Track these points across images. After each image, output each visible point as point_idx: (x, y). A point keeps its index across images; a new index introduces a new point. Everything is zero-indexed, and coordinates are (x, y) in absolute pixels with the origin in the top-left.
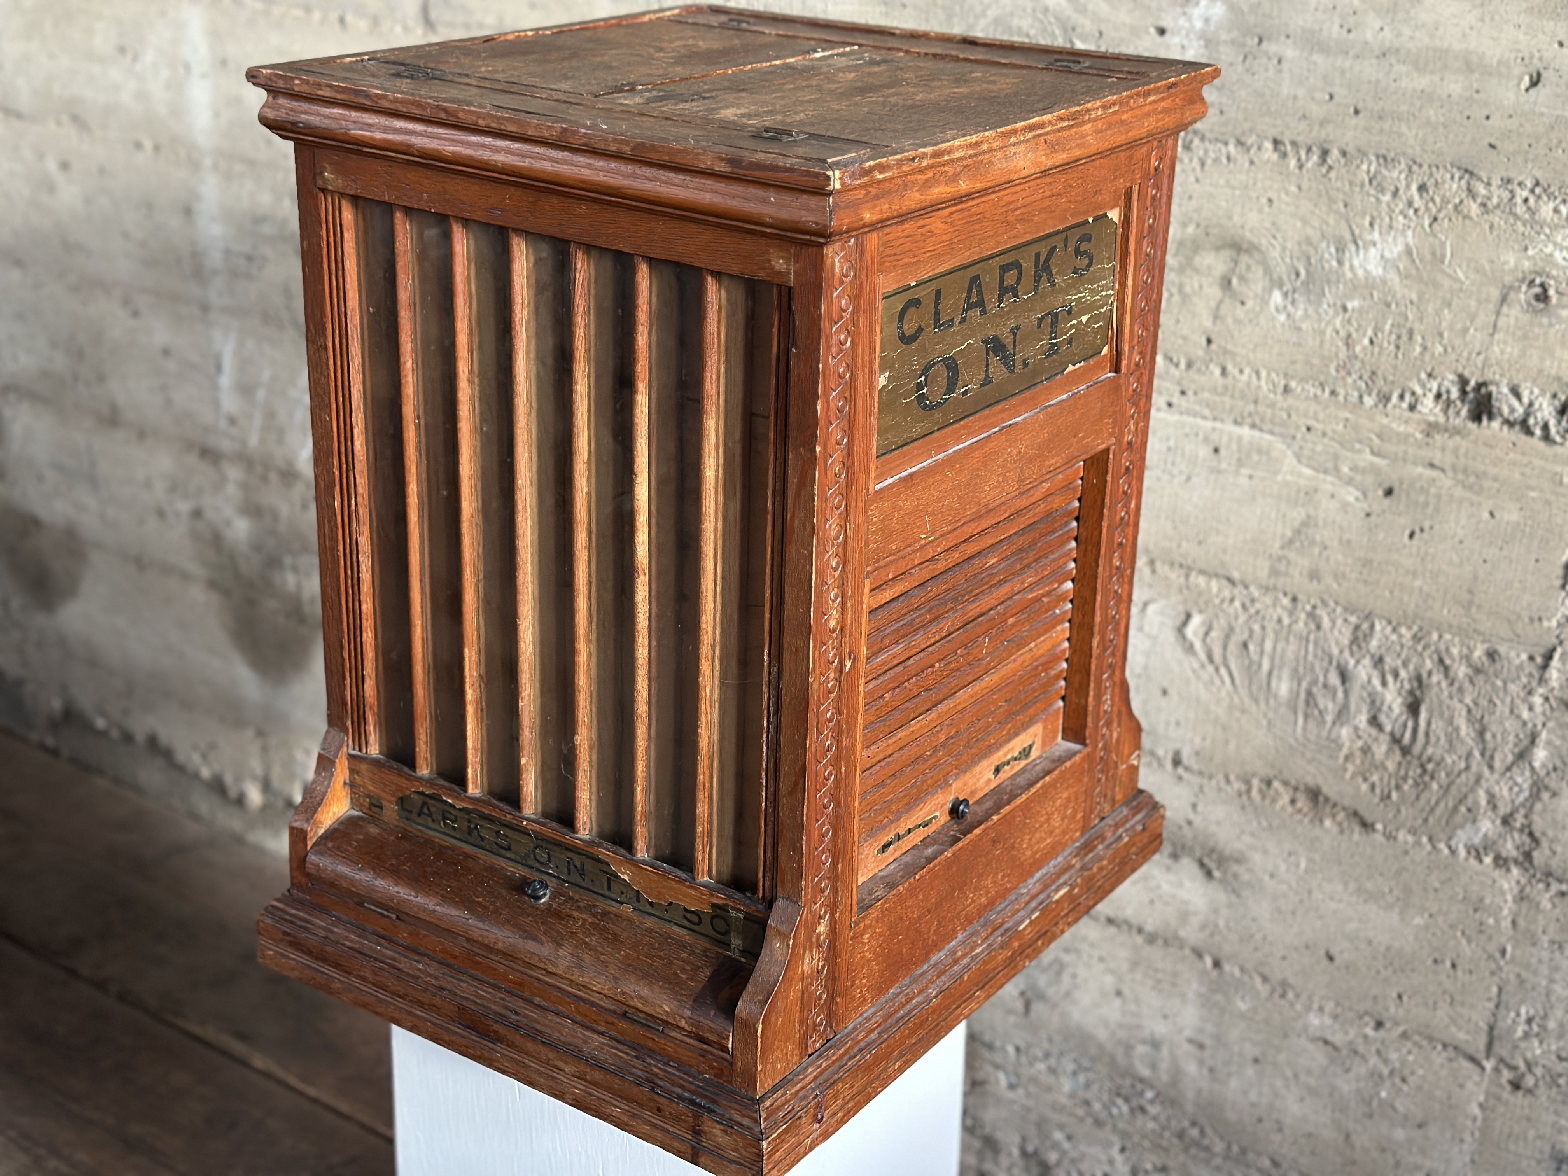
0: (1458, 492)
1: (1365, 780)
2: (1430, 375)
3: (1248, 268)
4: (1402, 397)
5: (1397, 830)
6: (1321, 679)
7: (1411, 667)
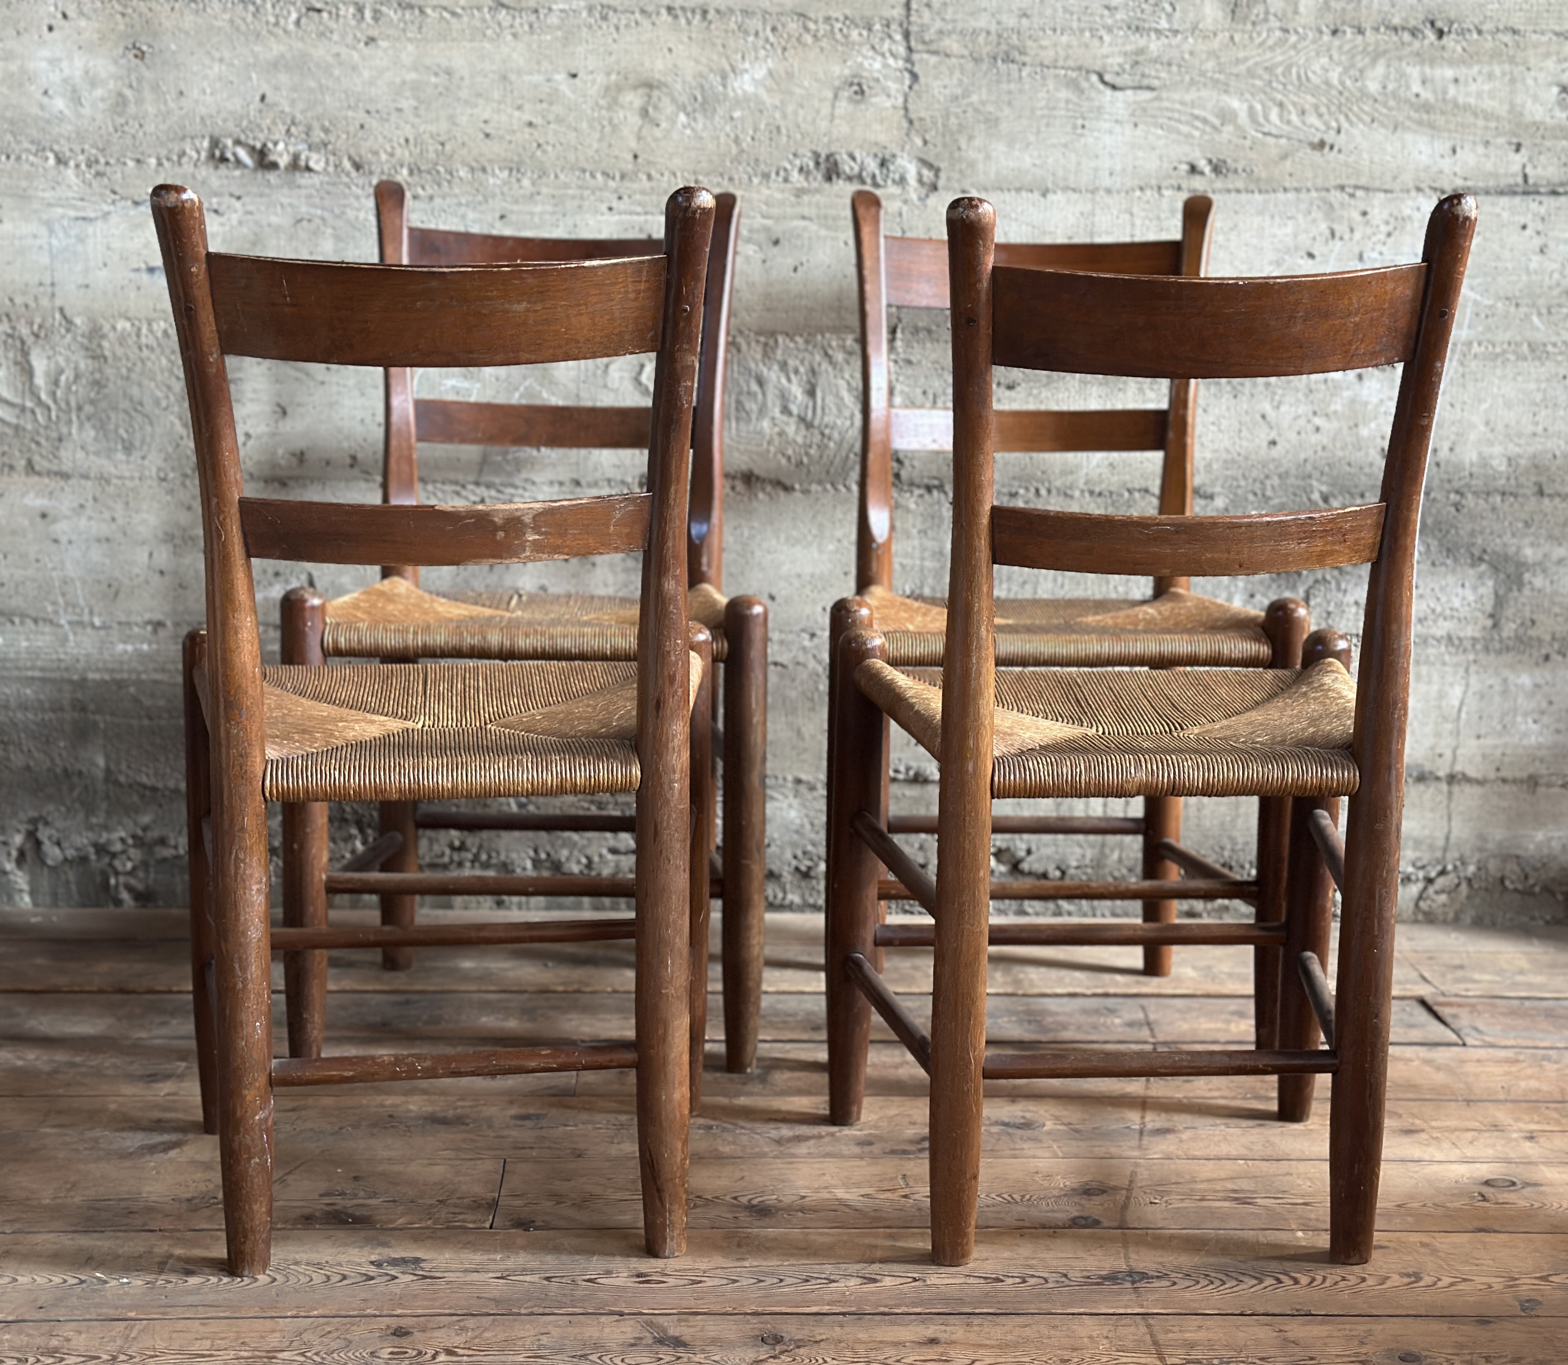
0: (823, 232)
1: (783, 455)
2: (795, 155)
3: (659, 99)
4: (777, 174)
5: (810, 484)
6: (745, 388)
7: (806, 363)
